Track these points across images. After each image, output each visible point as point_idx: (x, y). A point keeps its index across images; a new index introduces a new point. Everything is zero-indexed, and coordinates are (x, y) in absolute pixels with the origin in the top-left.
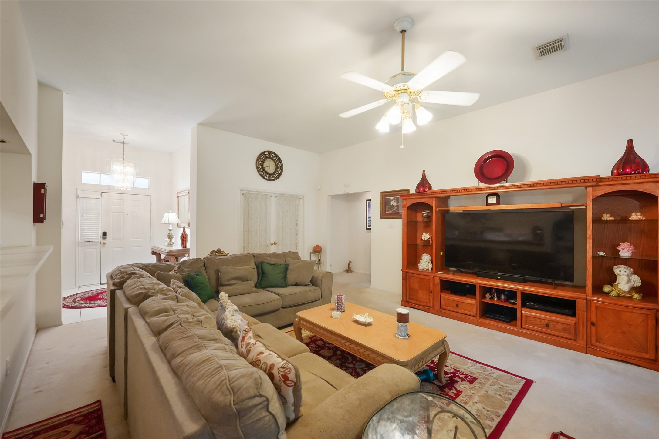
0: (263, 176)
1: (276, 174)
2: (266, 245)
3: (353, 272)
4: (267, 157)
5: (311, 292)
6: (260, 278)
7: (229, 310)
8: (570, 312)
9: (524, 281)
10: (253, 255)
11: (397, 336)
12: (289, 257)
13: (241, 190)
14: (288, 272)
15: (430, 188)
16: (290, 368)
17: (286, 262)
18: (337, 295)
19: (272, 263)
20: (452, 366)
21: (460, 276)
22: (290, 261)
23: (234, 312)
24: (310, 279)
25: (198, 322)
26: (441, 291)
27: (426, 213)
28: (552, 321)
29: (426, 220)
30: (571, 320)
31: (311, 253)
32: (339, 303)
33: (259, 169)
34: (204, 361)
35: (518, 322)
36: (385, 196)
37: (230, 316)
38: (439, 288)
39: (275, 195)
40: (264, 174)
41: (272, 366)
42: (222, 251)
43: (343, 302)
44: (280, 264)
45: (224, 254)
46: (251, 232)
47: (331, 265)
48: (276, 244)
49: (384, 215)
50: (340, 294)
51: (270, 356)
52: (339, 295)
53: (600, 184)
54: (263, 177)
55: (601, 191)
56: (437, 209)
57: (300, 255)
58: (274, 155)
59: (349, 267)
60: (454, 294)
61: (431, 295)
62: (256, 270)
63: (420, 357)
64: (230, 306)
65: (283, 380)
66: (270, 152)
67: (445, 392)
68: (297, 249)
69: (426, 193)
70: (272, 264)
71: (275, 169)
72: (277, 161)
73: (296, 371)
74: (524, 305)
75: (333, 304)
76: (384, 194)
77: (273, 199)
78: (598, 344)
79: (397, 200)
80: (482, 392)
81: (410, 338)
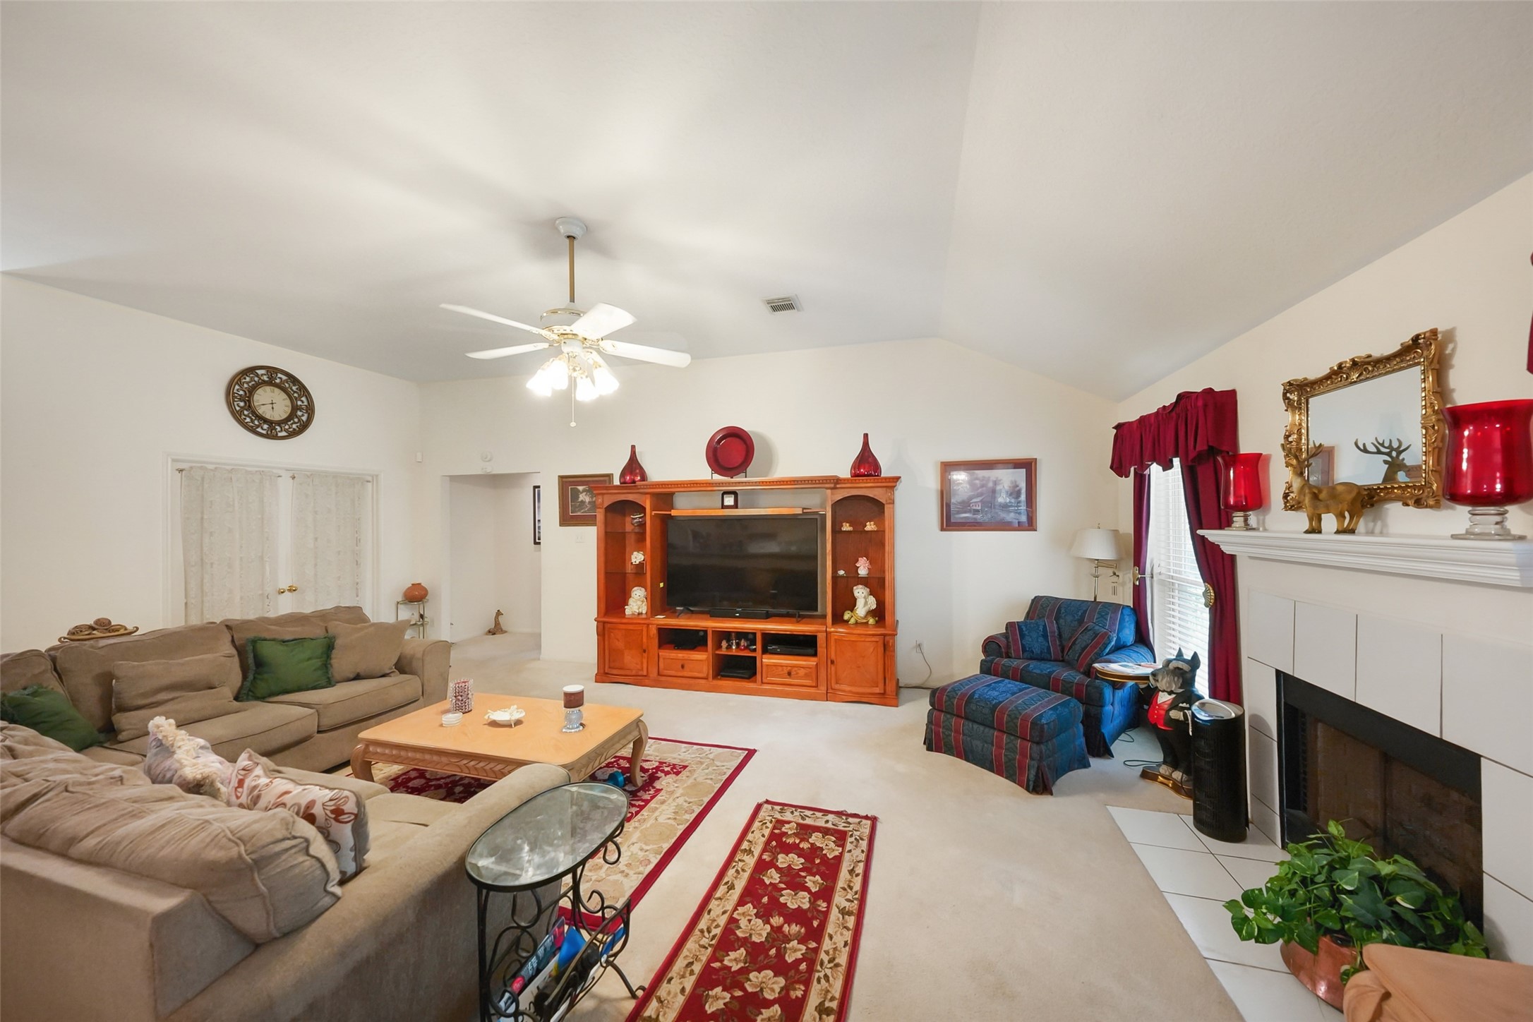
0: (252, 427)
1: (292, 424)
2: (262, 595)
3: (506, 632)
4: (263, 381)
5: (398, 686)
6: (251, 677)
7: (184, 748)
8: (811, 651)
9: (768, 617)
10: (227, 626)
11: (564, 730)
12: (336, 620)
13: (174, 460)
14: (335, 653)
15: (644, 478)
16: (347, 797)
17: (327, 631)
18: (456, 684)
19: (288, 637)
20: (658, 759)
21: (689, 618)
22: (337, 628)
23: (200, 751)
24: (394, 660)
25: (112, 780)
26: (660, 646)
27: (637, 517)
28: (794, 667)
29: (637, 530)
30: (811, 662)
31: (398, 603)
32: (460, 697)
33: (238, 408)
34: (163, 826)
35: (758, 676)
36: (568, 484)
37: (189, 758)
38: (656, 642)
39: (291, 474)
40: (252, 421)
41: (311, 804)
42: (113, 624)
43: (468, 694)
44: (311, 637)
45: (122, 631)
46: (212, 567)
47: (452, 624)
48: (294, 590)
49: (567, 519)
50: (462, 680)
51: (306, 791)
52: (458, 683)
53: (838, 486)
54: (253, 430)
55: (839, 495)
56: (654, 512)
57: (368, 611)
58: (284, 378)
59: (497, 624)
60: (678, 649)
61: (645, 655)
62: (236, 660)
63: (596, 753)
64: (187, 742)
65: (333, 816)
66: (272, 371)
67: (638, 796)
68: (357, 596)
69: (635, 486)
70: (288, 641)
71: (289, 410)
72: (295, 392)
73: (357, 798)
74: (765, 651)
75: (449, 702)
76: (564, 480)
77: (285, 485)
78: (837, 686)
79: (589, 491)
80: (691, 781)
81: (586, 728)
